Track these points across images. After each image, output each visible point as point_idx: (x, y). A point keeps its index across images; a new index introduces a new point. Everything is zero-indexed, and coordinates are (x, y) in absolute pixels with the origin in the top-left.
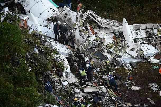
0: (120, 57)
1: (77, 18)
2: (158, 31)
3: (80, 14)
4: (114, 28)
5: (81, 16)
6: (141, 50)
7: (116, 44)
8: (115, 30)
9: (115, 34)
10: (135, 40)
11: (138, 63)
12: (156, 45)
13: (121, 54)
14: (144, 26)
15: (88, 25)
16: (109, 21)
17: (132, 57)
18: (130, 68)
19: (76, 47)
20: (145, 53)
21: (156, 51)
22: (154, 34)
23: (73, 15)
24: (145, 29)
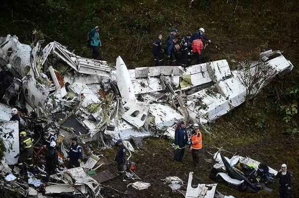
0: (111, 128)
1: (32, 56)
2: (181, 79)
3: (36, 49)
4: (100, 74)
5: (40, 54)
6: (150, 114)
7: (105, 105)
8: (102, 78)
9: (102, 87)
10: (140, 97)
11: (145, 138)
12: (178, 105)
13: (113, 123)
14: (155, 70)
15: (52, 70)
16: (91, 62)
17: (135, 128)
18: (131, 148)
19: (30, 109)
20: (158, 121)
21: (179, 117)
22: (174, 86)
23: (24, 51)
24: (158, 77)
